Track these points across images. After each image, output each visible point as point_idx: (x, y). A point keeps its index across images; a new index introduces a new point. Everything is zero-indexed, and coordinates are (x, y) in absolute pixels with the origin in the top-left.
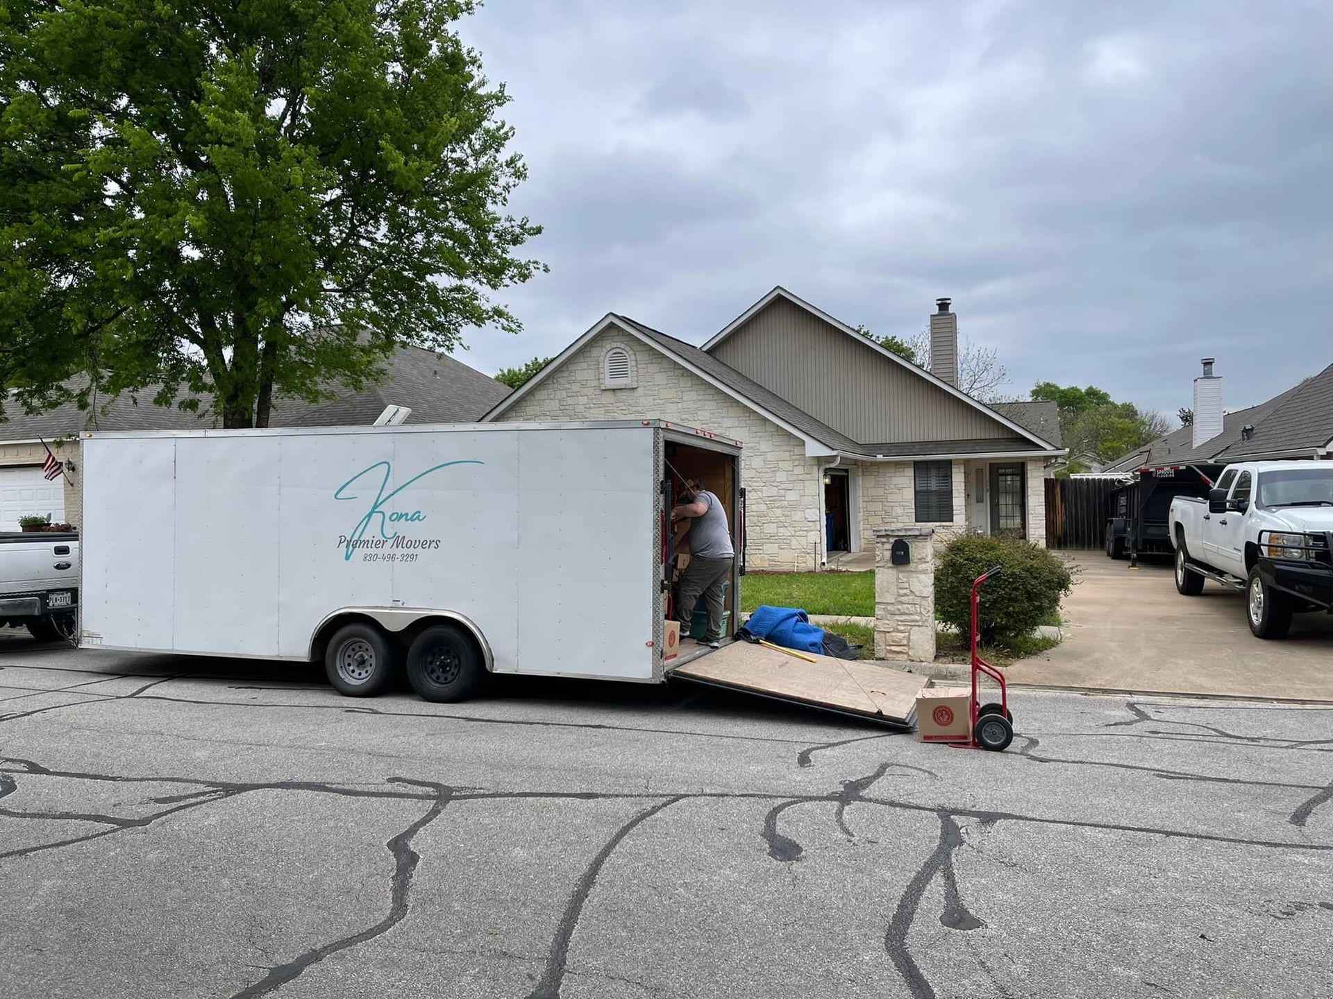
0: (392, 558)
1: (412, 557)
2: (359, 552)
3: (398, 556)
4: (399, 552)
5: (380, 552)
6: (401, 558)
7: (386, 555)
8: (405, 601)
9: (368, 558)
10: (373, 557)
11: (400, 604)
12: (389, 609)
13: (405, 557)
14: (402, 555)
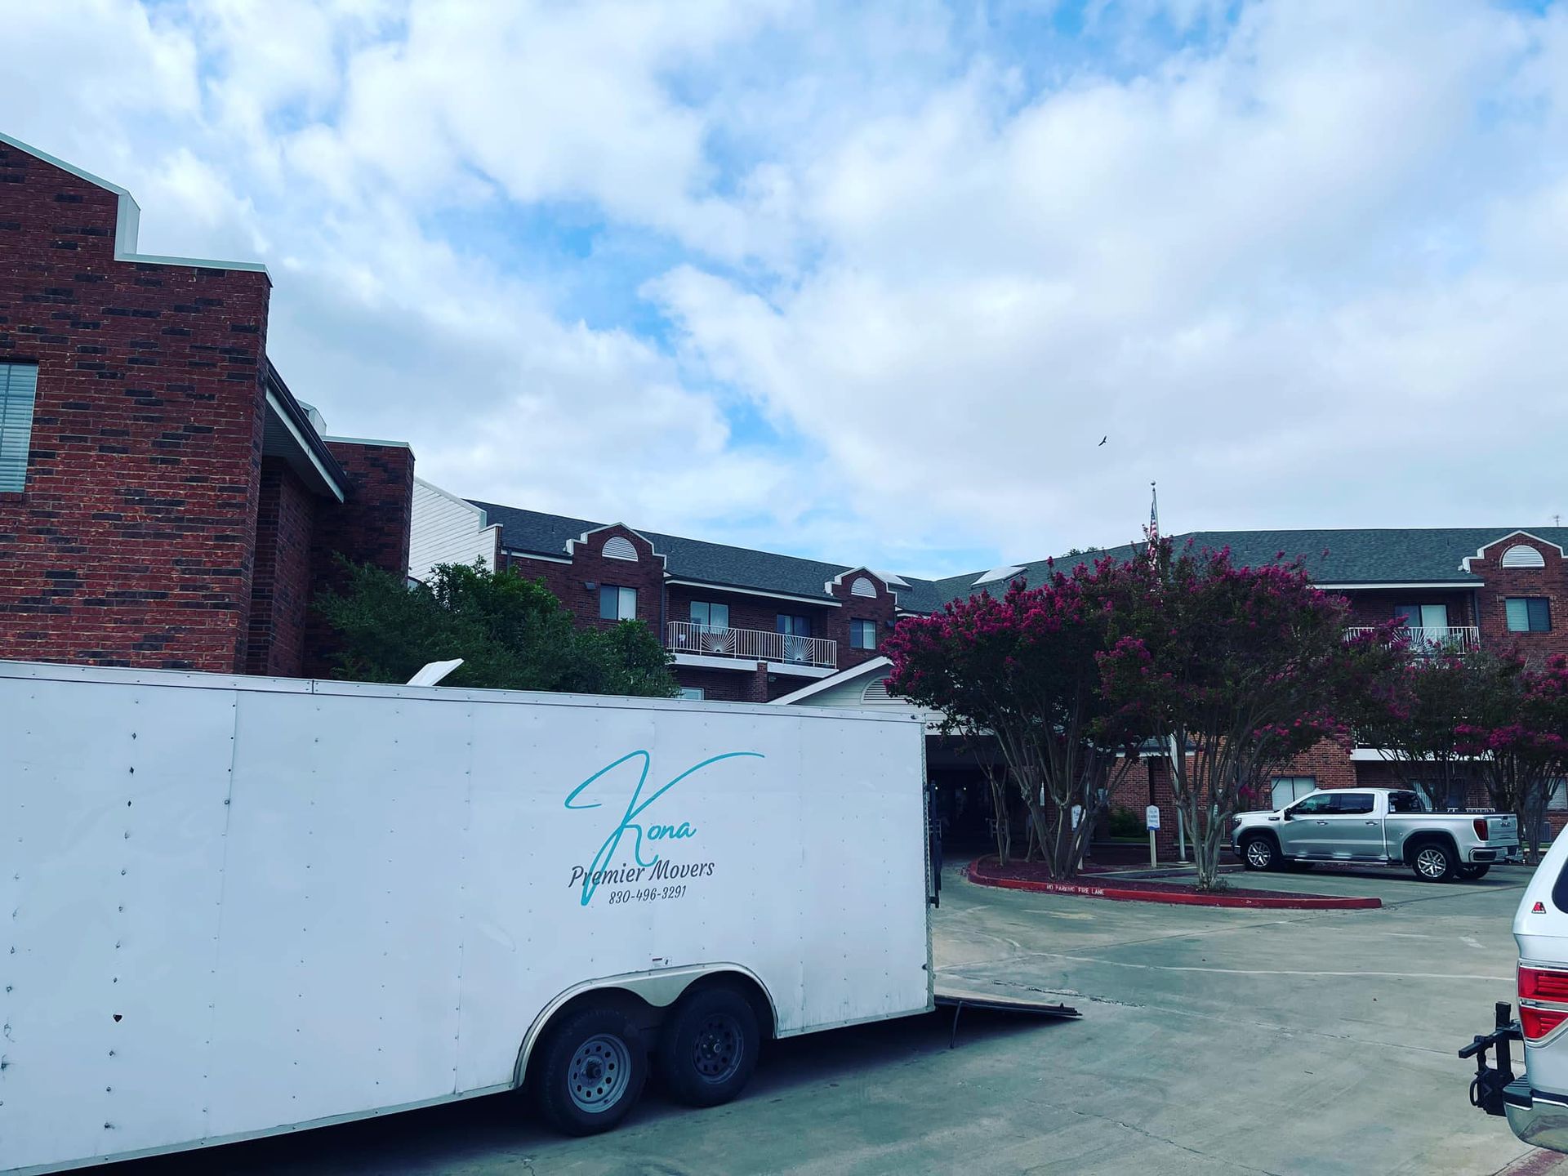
0: (651, 894)
1: (680, 890)
2: (604, 890)
3: (660, 891)
4: (660, 884)
5: (633, 887)
6: (663, 894)
7: (642, 891)
8: (669, 959)
9: (616, 898)
10: (623, 897)
11: (662, 964)
12: (648, 973)
13: (669, 892)
14: (666, 890)
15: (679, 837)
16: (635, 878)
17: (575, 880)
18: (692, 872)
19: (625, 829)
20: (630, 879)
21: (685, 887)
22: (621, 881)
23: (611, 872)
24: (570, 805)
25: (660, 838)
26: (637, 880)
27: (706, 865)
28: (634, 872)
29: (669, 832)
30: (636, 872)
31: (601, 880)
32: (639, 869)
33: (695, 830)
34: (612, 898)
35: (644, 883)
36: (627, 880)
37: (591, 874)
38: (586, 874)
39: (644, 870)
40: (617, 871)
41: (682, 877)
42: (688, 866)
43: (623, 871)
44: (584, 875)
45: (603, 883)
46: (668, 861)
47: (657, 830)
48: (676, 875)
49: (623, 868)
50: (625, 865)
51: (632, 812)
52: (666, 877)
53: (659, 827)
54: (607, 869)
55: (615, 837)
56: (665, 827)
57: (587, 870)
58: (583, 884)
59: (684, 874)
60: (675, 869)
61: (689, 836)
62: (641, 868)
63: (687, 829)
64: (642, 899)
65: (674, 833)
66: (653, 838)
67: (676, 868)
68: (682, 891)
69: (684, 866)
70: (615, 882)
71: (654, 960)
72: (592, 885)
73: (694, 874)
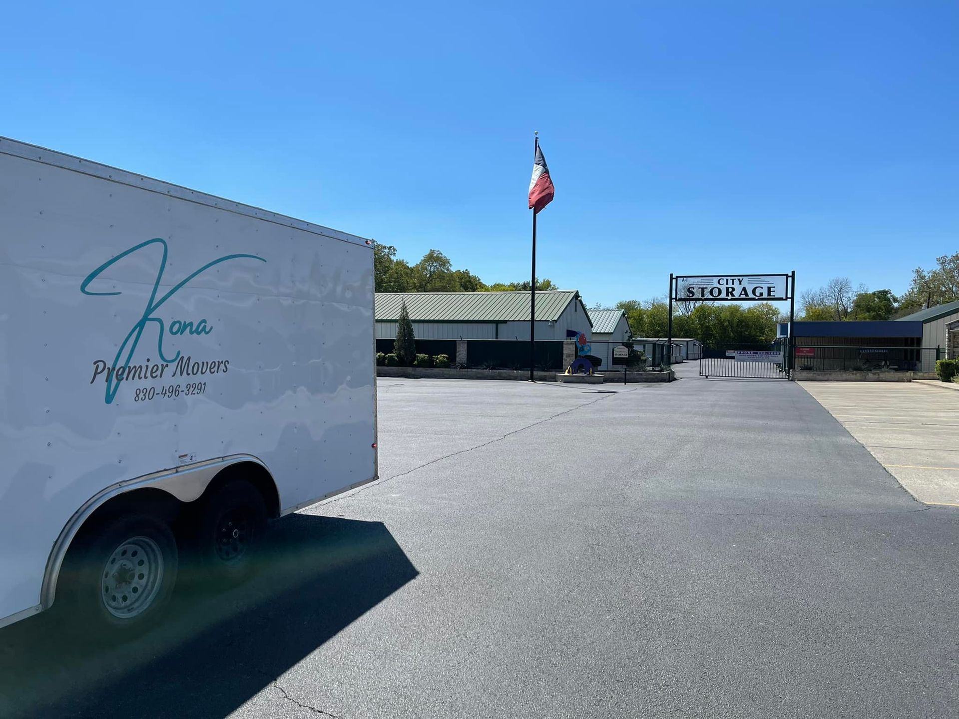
0: (175, 391)
1: (200, 387)
2: (127, 389)
3: (183, 387)
4: (183, 381)
5: (158, 384)
6: (186, 390)
7: (167, 388)
8: (193, 455)
9: (141, 395)
10: (147, 394)
11: (187, 460)
12: (174, 471)
13: (191, 389)
14: (188, 386)
15: (199, 333)
16: (159, 376)
17: (97, 375)
18: (210, 369)
19: (147, 322)
20: (154, 375)
21: (205, 384)
22: (146, 378)
23: (135, 367)
24: (87, 289)
25: (181, 334)
26: (161, 377)
27: (222, 362)
28: (158, 367)
29: (188, 329)
30: (160, 367)
31: (125, 376)
32: (162, 365)
33: (212, 328)
34: (137, 396)
35: (168, 379)
36: (152, 376)
37: (114, 369)
38: (109, 368)
39: (167, 366)
40: (141, 367)
41: (202, 373)
42: (207, 363)
43: (147, 366)
44: (106, 371)
45: (127, 379)
46: (189, 358)
47: (177, 325)
48: (197, 373)
49: (147, 363)
50: (148, 360)
51: (153, 305)
52: (188, 374)
53: (179, 322)
54: (131, 365)
55: (138, 329)
56: (185, 322)
57: (110, 365)
58: (106, 381)
59: (203, 372)
60: (196, 366)
61: (207, 333)
62: (165, 364)
63: (205, 326)
64: (166, 395)
65: (193, 330)
66: (176, 333)
67: (197, 364)
68: (203, 386)
69: (203, 363)
70: (140, 378)
71: (180, 457)
72: (116, 381)
73: (212, 371)
